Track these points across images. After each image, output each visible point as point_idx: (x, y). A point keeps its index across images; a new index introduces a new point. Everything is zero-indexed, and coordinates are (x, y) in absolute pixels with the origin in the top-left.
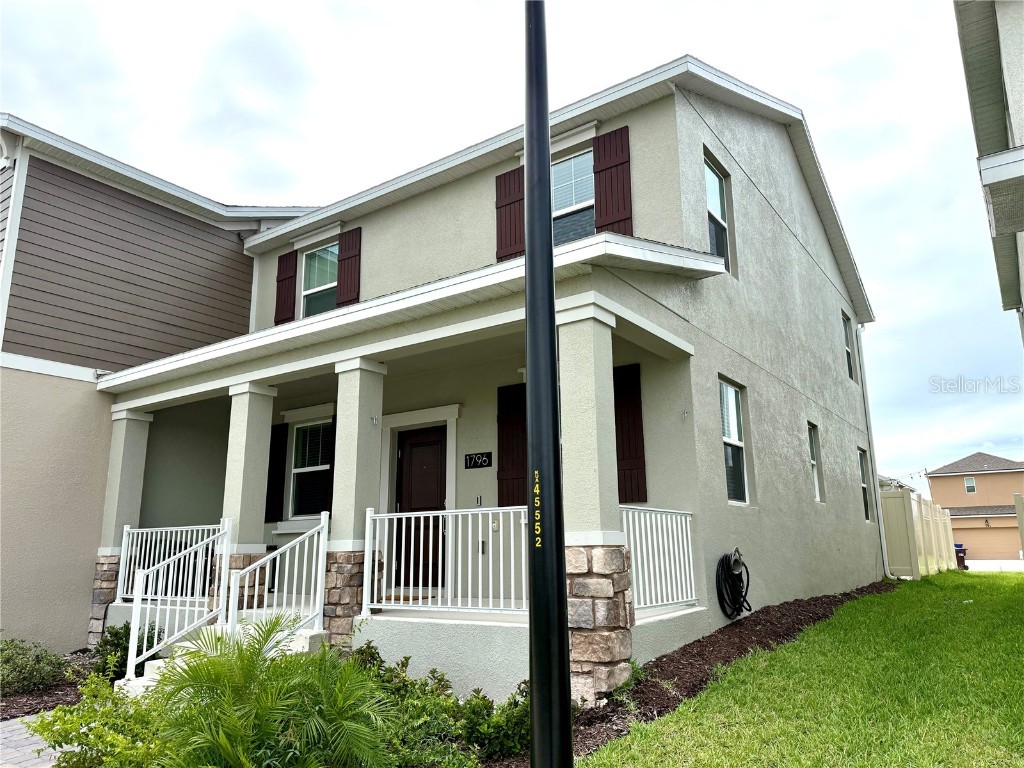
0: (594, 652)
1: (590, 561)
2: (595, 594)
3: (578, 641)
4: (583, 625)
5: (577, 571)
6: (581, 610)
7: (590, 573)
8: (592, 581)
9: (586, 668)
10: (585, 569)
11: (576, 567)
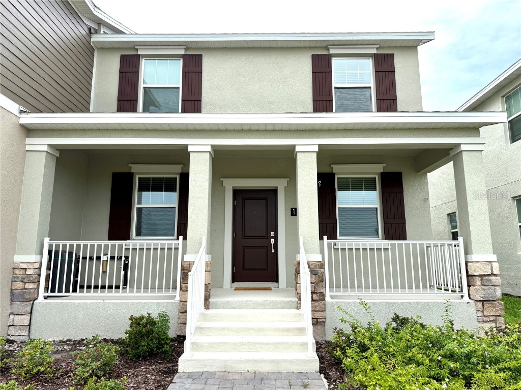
0: (497, 311)
1: (492, 269)
2: (495, 284)
3: (487, 307)
4: (491, 299)
5: (485, 273)
6: (489, 292)
7: (492, 274)
8: (493, 278)
9: (492, 319)
10: (490, 272)
11: (485, 272)
